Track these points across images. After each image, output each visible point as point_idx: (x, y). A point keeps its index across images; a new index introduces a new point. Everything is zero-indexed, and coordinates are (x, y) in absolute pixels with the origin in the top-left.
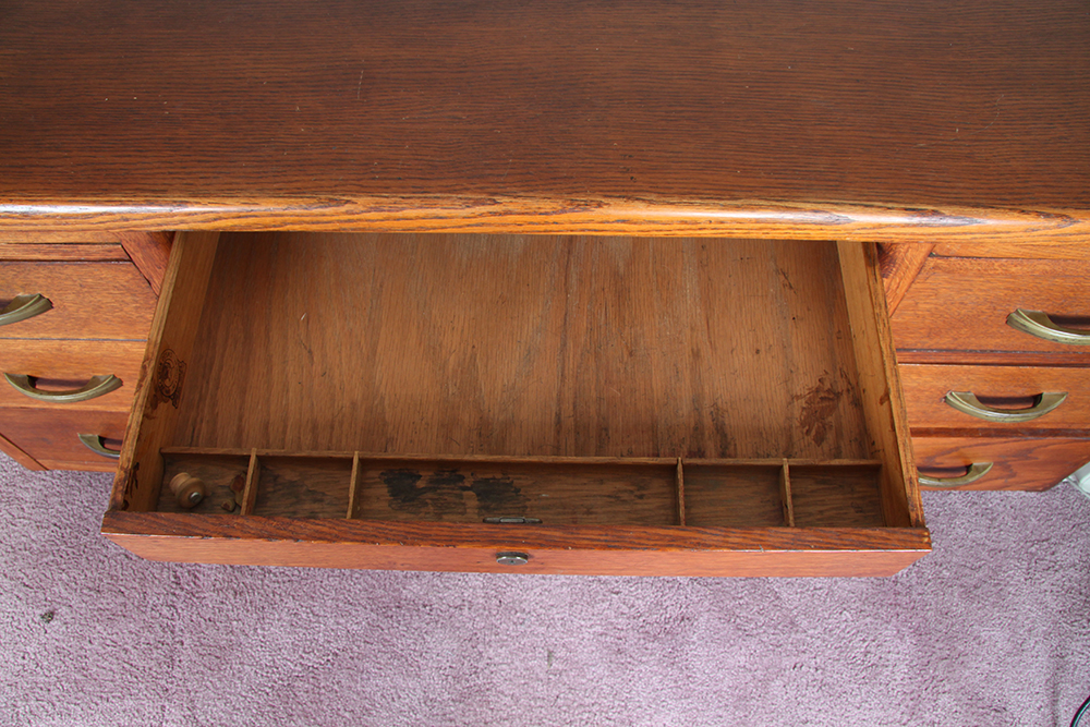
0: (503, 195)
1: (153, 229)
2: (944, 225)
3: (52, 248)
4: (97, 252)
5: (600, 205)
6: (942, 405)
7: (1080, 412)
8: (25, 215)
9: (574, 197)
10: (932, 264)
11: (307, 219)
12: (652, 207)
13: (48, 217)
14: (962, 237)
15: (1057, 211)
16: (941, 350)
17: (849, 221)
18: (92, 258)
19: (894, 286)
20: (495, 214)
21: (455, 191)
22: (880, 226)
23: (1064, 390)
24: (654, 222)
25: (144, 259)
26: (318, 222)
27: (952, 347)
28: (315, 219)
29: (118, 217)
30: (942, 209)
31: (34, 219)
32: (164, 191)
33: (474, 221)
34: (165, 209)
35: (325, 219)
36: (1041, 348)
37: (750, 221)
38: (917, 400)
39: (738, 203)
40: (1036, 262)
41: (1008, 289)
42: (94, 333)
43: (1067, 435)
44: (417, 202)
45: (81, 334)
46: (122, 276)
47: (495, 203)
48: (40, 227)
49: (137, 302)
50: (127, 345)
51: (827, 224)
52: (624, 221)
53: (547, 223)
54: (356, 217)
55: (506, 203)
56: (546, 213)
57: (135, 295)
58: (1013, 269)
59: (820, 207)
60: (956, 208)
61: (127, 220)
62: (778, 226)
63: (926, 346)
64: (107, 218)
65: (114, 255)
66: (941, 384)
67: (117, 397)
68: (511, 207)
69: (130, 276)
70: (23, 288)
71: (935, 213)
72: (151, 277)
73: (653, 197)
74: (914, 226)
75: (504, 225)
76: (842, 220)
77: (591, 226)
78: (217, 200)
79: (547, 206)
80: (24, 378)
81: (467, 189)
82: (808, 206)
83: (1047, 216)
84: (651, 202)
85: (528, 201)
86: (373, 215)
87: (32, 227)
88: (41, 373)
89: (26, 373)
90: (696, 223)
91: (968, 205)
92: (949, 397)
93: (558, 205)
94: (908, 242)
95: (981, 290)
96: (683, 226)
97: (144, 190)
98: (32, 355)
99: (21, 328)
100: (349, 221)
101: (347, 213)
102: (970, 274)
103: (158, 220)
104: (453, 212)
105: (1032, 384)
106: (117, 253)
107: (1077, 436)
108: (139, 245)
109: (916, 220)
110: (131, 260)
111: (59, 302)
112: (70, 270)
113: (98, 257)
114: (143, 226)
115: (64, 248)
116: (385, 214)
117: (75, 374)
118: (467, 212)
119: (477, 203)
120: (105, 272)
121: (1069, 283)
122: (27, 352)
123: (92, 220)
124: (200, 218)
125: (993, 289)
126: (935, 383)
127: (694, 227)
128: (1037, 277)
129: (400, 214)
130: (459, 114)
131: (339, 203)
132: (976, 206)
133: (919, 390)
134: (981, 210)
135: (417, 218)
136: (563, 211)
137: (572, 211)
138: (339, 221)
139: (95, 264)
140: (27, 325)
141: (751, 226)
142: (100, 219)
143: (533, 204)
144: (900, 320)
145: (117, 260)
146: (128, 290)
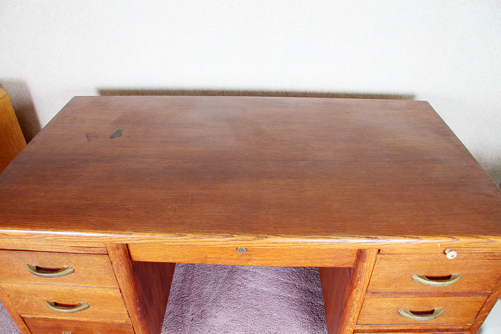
0: (235, 234)
1: (119, 242)
2: (379, 242)
3: (82, 248)
4: (97, 251)
5: (266, 237)
6: (399, 316)
7: (452, 318)
8: (78, 236)
9: (258, 235)
10: (379, 257)
11: (171, 241)
12: (283, 238)
13: (85, 237)
14: (386, 246)
15: (415, 236)
16: (392, 292)
17: (348, 242)
18: (95, 253)
19: (368, 266)
20: (233, 240)
21: (220, 233)
22: (358, 243)
23: (443, 308)
24: (284, 243)
25: (113, 254)
26: (175, 242)
27: (396, 291)
28: (174, 241)
29: (109, 238)
30: (378, 237)
31: (80, 237)
32: (125, 230)
33: (226, 243)
34: (124, 236)
35: (177, 241)
36: (428, 291)
37: (315, 242)
38: (388, 314)
39: (311, 236)
40: (414, 255)
41: (408, 266)
42: (86, 283)
43: (452, 331)
44: (208, 236)
45: (81, 284)
46: (103, 260)
47: (233, 237)
48: (81, 240)
49: (105, 271)
50: (96, 289)
51: (341, 243)
52: (274, 243)
53: (249, 244)
54: (187, 240)
55: (236, 237)
56: (249, 240)
57: (105, 269)
58: (408, 258)
59: (338, 237)
60: (382, 236)
61: (111, 239)
62: (325, 244)
63: (386, 291)
64: (105, 238)
65: (103, 252)
66: (395, 306)
67: (85, 313)
68: (238, 238)
69: (106, 261)
70: (67, 264)
71: (376, 238)
72: (113, 261)
73: (284, 235)
74: (370, 243)
75: (235, 244)
76: (346, 241)
77: (264, 245)
78: (142, 233)
79: (250, 238)
80: (52, 303)
81: (224, 233)
82: (334, 237)
83: (413, 238)
84: (283, 237)
85: (243, 236)
86: (193, 240)
87: (78, 240)
88: (60, 301)
89: (53, 301)
90: (298, 243)
91: (386, 235)
92: (400, 312)
93: (253, 237)
94: (369, 249)
95: (399, 267)
96: (294, 245)
97: (118, 230)
98: (60, 292)
99: (59, 280)
100: (185, 242)
101: (184, 239)
102: (393, 260)
103: (121, 239)
104: (219, 240)
105: (429, 305)
106: (104, 251)
107: (456, 331)
108: (112, 249)
109: (370, 241)
110: (108, 254)
111: (77, 270)
112: (86, 257)
113: (97, 253)
114: (116, 241)
115: (86, 249)
116: (197, 240)
117: (73, 302)
118: (224, 240)
119: (227, 236)
120: (97, 259)
121: (428, 263)
122: (58, 291)
123: (99, 239)
124: (136, 239)
125: (404, 266)
126: (393, 305)
127: (297, 245)
128: (416, 261)
129: (202, 240)
130: (222, 210)
131: (182, 236)
132: (389, 235)
133: (388, 309)
134: (391, 237)
135: (207, 241)
136: (255, 239)
137: (258, 239)
138: (182, 242)
139: (94, 255)
140: (62, 279)
141: (316, 244)
142: (103, 238)
143: (245, 237)
144: (374, 280)
145: (103, 254)
146: (104, 266)
